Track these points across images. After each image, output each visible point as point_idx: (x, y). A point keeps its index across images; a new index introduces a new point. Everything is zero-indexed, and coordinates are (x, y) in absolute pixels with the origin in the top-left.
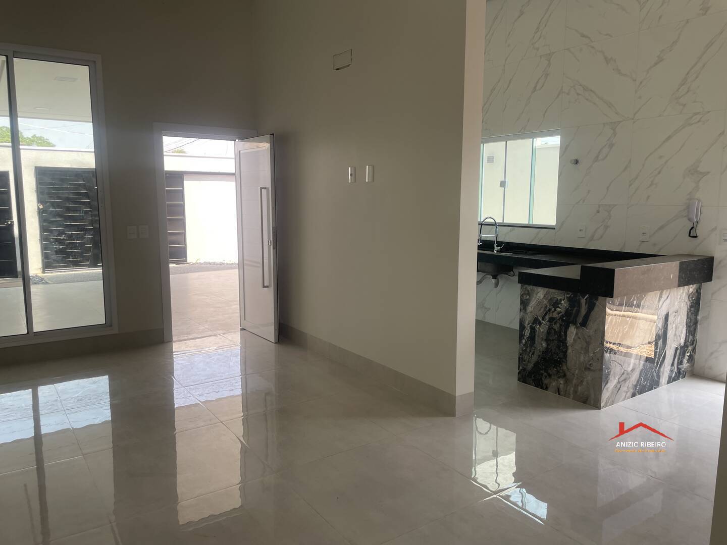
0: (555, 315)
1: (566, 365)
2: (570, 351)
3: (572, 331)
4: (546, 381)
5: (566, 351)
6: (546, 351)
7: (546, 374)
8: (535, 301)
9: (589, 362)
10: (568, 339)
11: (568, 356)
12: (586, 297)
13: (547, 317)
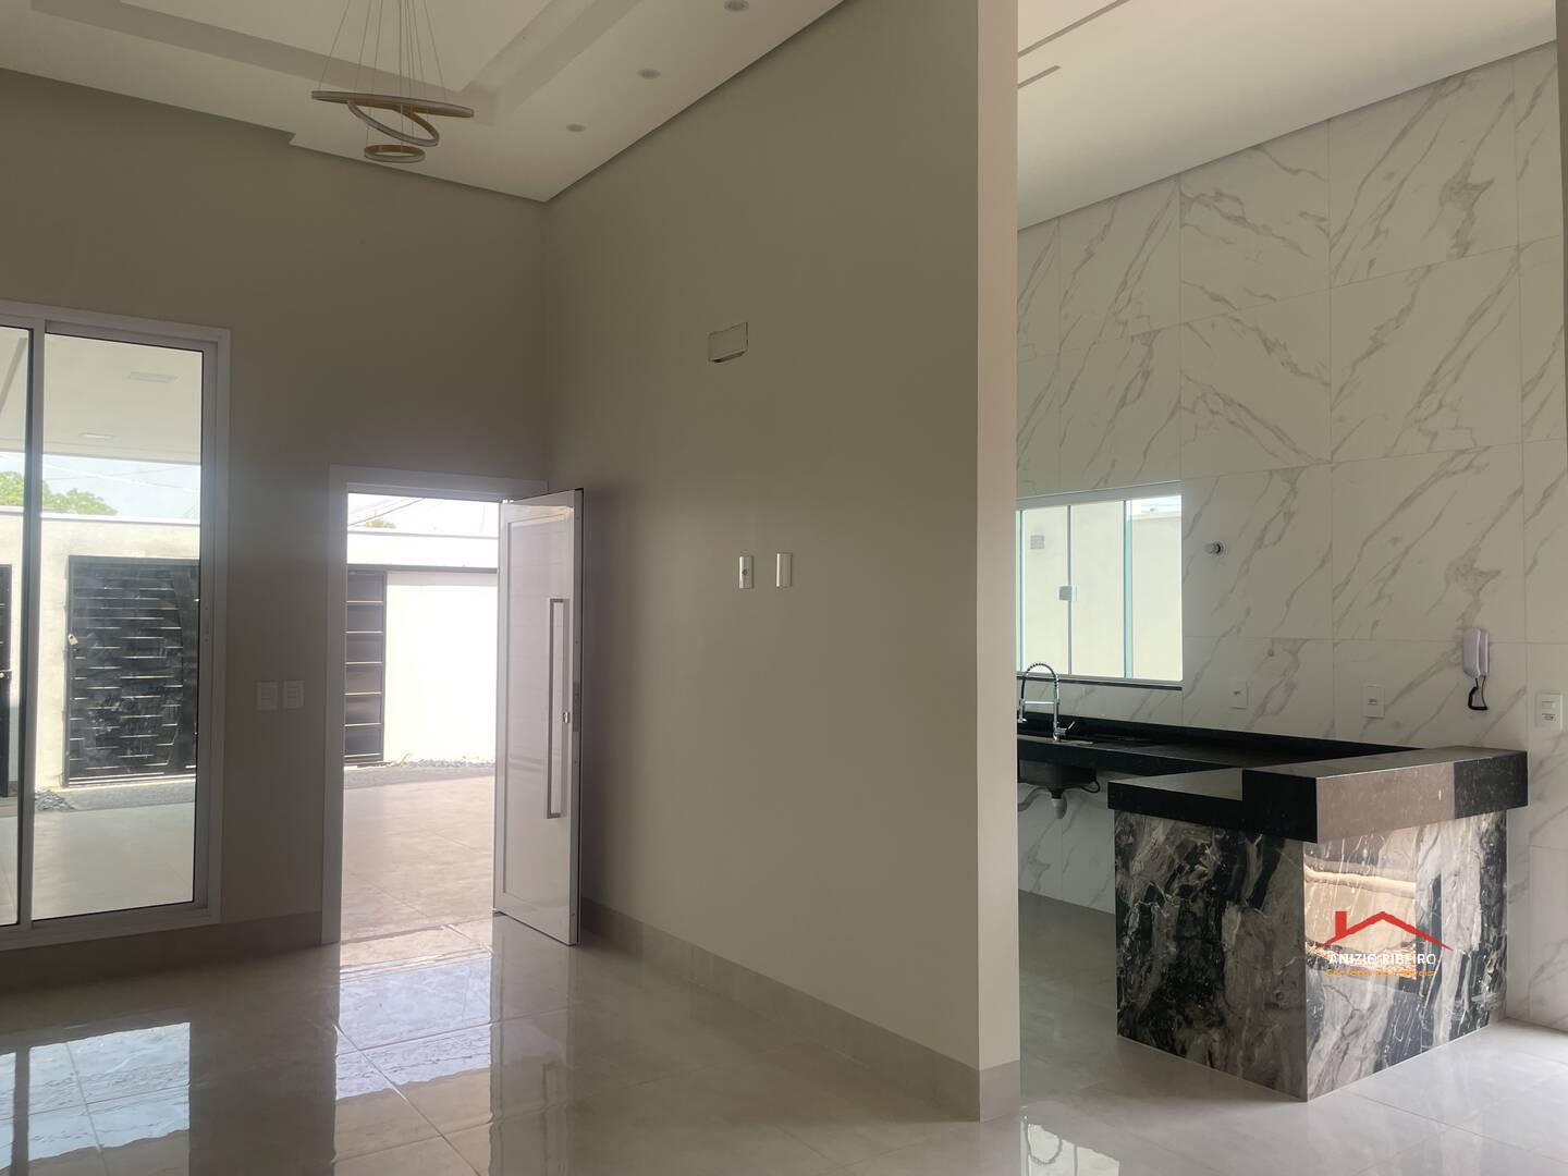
0: (1193, 881)
1: (1224, 996)
2: (1230, 962)
3: (1233, 917)
4: (1181, 1035)
5: (1222, 964)
6: (1178, 965)
7: (1180, 1017)
8: (1148, 848)
9: (1275, 988)
10: (1225, 935)
11: (1227, 976)
12: (1258, 841)
13: (1176, 885)
